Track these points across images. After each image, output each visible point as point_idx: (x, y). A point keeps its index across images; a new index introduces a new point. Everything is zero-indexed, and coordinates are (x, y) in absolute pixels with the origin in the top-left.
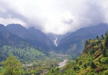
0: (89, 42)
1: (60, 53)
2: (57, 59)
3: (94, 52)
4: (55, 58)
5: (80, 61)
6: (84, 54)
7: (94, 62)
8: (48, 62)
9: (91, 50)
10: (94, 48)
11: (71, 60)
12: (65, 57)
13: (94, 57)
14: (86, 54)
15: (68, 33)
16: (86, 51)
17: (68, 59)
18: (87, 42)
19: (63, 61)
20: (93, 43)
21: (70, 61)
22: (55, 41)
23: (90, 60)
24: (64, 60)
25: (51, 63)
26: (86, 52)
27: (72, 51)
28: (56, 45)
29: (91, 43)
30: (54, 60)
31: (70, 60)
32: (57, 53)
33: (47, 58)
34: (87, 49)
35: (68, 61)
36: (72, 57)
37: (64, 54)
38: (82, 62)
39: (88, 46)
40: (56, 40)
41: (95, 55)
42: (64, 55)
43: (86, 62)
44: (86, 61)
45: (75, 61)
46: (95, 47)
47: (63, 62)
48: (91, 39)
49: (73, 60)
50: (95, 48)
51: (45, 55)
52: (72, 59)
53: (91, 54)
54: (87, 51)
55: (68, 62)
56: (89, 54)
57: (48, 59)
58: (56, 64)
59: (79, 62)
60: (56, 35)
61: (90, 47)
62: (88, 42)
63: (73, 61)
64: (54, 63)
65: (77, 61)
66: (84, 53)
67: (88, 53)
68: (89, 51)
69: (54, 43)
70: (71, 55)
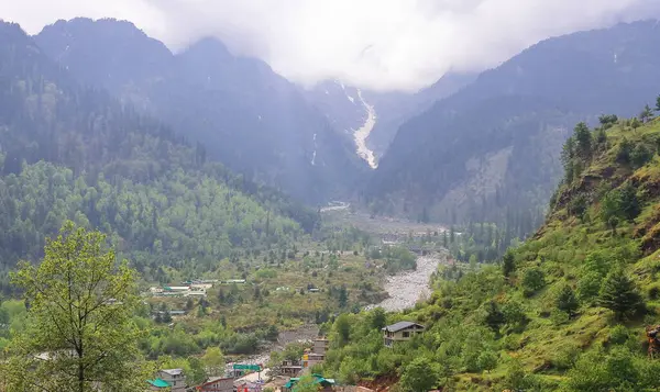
0: (602, 139)
1: (391, 213)
2: (376, 256)
3: (631, 209)
4: (357, 246)
5: (532, 266)
6: (563, 218)
7: (630, 276)
8: (315, 275)
9: (616, 194)
10: (635, 182)
11: (466, 259)
12: (430, 239)
13: (634, 246)
14: (573, 219)
15: (450, 77)
16: (576, 198)
17: (446, 251)
18: (583, 136)
19: (414, 268)
20: (625, 145)
21: (460, 265)
22: (361, 136)
23: (600, 266)
24: (422, 261)
25: (335, 282)
26: (578, 210)
27: (478, 201)
28: (371, 161)
29: (616, 148)
30: (353, 259)
31: (460, 258)
32: (376, 211)
33: (309, 248)
34: (583, 187)
35: (448, 265)
36: (477, 241)
37: (425, 219)
38: (542, 275)
39: (595, 167)
40: (370, 123)
41: (642, 232)
42: (420, 230)
43: (570, 278)
44: (573, 271)
45: (494, 265)
46: (641, 173)
47: (411, 276)
48: (614, 120)
49: (480, 258)
50: (645, 179)
51: (295, 225)
52: (473, 257)
53: (614, 224)
54: (582, 201)
55: (447, 274)
56: (600, 224)
57: (312, 254)
58: (368, 287)
59: (521, 274)
60: (371, 95)
61: (607, 173)
62: (594, 135)
63: (485, 266)
64: (350, 281)
65: (509, 266)
66: (563, 211)
67: (592, 211)
68: (597, 200)
69: (353, 148)
70: (472, 229)
